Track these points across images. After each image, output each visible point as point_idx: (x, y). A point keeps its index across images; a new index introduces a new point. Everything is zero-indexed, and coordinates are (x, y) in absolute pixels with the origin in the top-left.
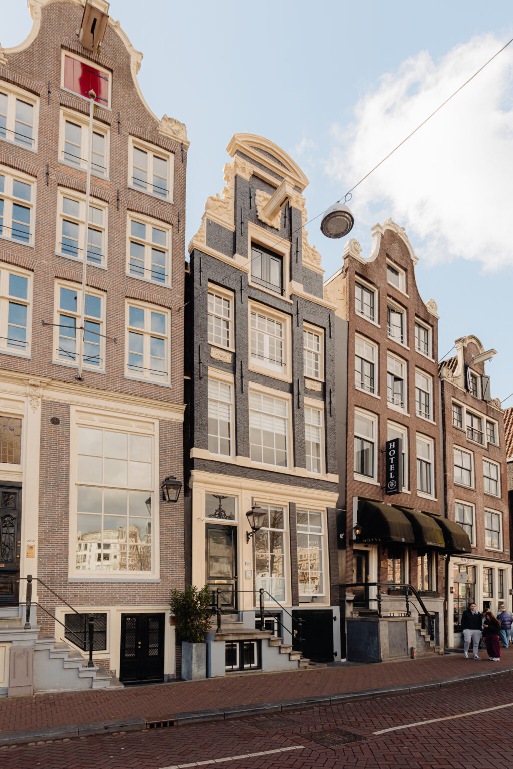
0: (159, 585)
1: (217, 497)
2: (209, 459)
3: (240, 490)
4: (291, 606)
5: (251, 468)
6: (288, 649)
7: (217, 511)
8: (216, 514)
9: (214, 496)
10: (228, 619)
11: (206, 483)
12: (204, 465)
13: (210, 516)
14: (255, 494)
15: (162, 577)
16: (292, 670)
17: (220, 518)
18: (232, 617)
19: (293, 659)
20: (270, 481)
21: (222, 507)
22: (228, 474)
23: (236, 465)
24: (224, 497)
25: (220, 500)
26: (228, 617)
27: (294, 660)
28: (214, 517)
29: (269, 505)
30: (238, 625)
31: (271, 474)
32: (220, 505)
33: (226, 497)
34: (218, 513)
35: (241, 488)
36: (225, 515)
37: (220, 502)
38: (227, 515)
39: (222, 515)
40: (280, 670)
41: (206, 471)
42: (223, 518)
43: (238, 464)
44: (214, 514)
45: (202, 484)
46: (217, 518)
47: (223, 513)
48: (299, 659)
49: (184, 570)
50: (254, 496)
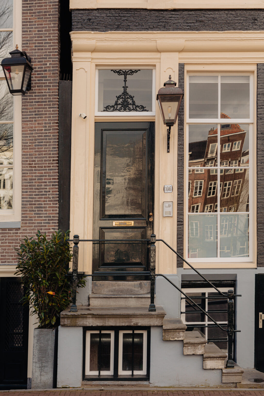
0: (19, 232)
1: (119, 72)
2: (96, 8)
3: (157, 55)
4: (255, 265)
5: (175, 10)
6: (200, 346)
7: (118, 98)
8: (116, 104)
9: (115, 71)
10: (133, 288)
11: (94, 51)
12: (89, 19)
13: (107, 109)
14: (185, 57)
15: (24, 218)
16: (209, 387)
17: (125, 110)
18: (141, 286)
19: (208, 367)
20: (214, 29)
21: (128, 90)
22: (132, 30)
23: (146, 9)
24: (132, 72)
25: (125, 78)
26: (134, 286)
27: (210, 369)
28: (113, 111)
29: (219, 75)
30: (143, 300)
31: (216, 15)
32: (125, 88)
33: (136, 71)
34: (120, 101)
35: (158, 51)
36: (134, 103)
37: (125, 81)
38: (137, 104)
39: (128, 104)
40: (185, 385)
41: (93, 29)
42: (130, 110)
43: (149, 7)
44: (113, 103)
45: (89, 55)
46: (119, 110)
47: (130, 101)
48: (223, 367)
49: (58, 205)
50: (182, 61)
